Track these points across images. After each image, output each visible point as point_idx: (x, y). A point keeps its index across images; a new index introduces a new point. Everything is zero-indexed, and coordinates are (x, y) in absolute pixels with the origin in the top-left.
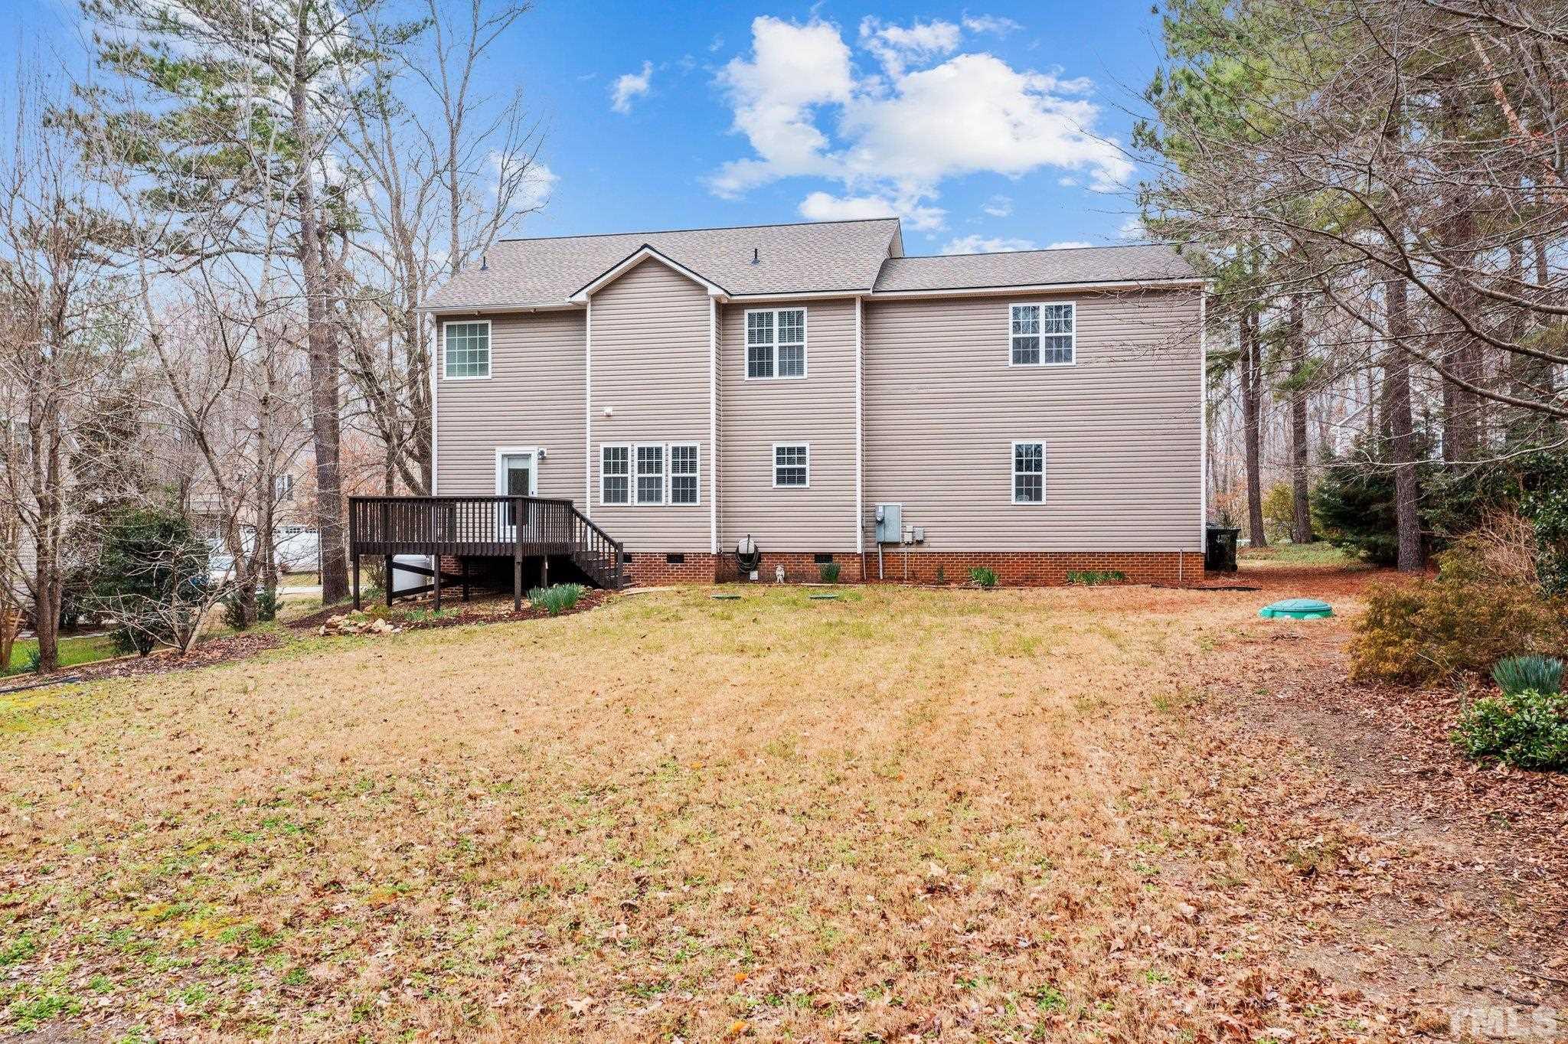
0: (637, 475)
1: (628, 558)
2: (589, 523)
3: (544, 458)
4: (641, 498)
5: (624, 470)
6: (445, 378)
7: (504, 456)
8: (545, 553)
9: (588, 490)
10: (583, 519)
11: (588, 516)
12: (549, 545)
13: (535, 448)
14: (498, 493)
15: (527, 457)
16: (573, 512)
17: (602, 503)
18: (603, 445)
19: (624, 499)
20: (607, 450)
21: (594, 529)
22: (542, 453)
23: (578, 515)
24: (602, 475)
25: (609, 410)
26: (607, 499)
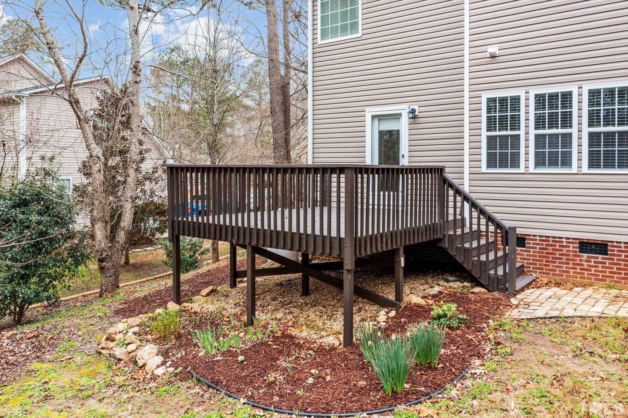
0: (533, 132)
1: (521, 241)
2: (466, 198)
3: (415, 117)
4: (540, 161)
5: (515, 125)
6: (320, 42)
7: (373, 117)
8: (400, 245)
9: (466, 152)
10: (458, 192)
11: (466, 189)
12: (406, 232)
13: (405, 106)
14: (368, 162)
15: (397, 116)
16: (445, 183)
17: (484, 169)
18: (485, 96)
19: (515, 163)
20: (491, 101)
21: (474, 205)
22: (413, 111)
23: (451, 185)
24: (485, 134)
25: (493, 49)
26: (491, 163)
